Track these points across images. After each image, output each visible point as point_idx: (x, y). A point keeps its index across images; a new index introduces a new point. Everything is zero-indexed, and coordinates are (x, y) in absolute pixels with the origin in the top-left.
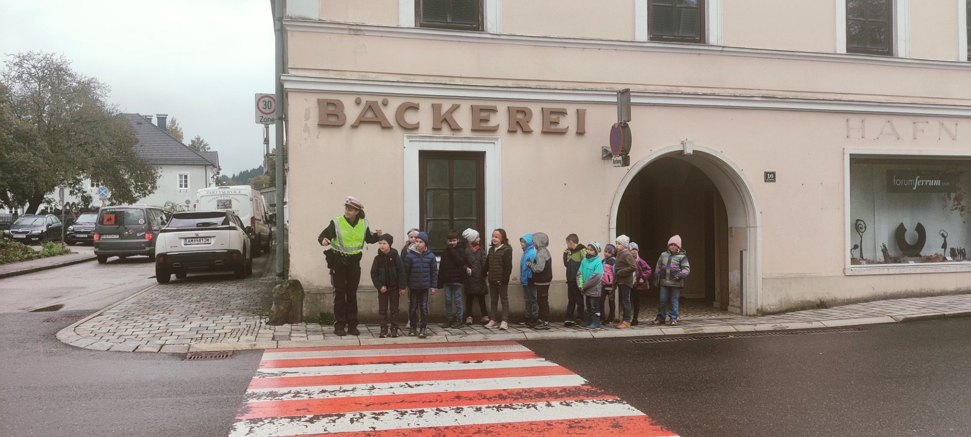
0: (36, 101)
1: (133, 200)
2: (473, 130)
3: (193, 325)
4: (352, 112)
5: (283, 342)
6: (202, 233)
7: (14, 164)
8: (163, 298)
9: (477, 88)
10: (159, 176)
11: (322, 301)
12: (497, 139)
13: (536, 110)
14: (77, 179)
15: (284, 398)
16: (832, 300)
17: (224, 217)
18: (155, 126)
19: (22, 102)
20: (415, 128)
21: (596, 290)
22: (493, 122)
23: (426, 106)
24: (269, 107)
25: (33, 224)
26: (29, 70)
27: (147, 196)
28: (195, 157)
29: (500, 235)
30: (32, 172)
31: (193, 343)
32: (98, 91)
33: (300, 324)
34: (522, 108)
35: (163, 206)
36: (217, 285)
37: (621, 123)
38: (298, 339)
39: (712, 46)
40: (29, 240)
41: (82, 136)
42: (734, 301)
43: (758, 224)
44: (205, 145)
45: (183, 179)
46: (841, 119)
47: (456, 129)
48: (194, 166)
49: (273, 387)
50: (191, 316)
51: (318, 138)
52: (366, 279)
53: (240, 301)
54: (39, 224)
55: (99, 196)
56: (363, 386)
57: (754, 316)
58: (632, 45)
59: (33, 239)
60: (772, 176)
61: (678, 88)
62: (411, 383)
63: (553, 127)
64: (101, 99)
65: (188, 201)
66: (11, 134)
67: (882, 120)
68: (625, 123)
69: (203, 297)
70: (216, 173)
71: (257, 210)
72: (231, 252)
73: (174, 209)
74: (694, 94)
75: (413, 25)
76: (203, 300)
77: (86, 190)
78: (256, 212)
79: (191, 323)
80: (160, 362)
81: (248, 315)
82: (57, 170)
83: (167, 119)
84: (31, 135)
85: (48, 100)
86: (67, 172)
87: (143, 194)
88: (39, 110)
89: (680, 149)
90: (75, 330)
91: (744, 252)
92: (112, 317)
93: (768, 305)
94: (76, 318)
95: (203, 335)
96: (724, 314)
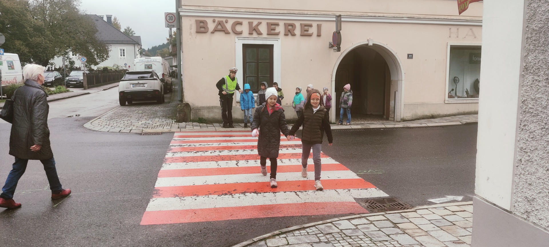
0: (42, 8)
1: (96, 64)
2: (268, 34)
3: (143, 122)
4: (211, 26)
5: (183, 129)
6: (141, 82)
7: (34, 44)
8: (125, 112)
9: (270, 14)
10: (110, 50)
11: (199, 113)
12: (279, 39)
13: (298, 25)
14: (66, 52)
15: (185, 146)
16: (438, 115)
17: (151, 74)
18: (105, 21)
19: (34, 9)
20: (241, 33)
22: (277, 31)
23: (245, 23)
24: (172, 19)
25: (48, 76)
27: (104, 61)
28: (129, 39)
30: (44, 48)
31: (144, 129)
32: (75, 3)
33: (189, 122)
34: (291, 23)
35: (112, 67)
36: (149, 106)
37: (337, 31)
38: (189, 128)
41: (68, 28)
42: (391, 115)
43: (403, 79)
44: (132, 32)
45: (122, 52)
46: (447, 28)
47: (260, 34)
48: (128, 45)
49: (180, 143)
50: (140, 119)
51: (196, 38)
53: (162, 113)
54: (51, 76)
55: (78, 61)
56: (216, 143)
57: (399, 122)
59: (48, 84)
60: (411, 55)
61: (367, 13)
62: (235, 143)
63: (306, 33)
64: (77, 7)
65: (126, 64)
66: (32, 27)
67: (467, 29)
68: (339, 31)
69: (144, 111)
70: (140, 48)
71: (165, 70)
72: (155, 91)
73: (118, 68)
74: (374, 17)
76: (144, 112)
77: (71, 58)
78: (164, 71)
79: (141, 121)
80: (131, 136)
81: (166, 119)
82: (56, 47)
83: (112, 18)
84: (42, 28)
85: (48, 8)
86: (61, 48)
87: (102, 60)
88: (44, 14)
89: (366, 43)
90: (91, 124)
91: (396, 92)
92: (105, 119)
93: (406, 117)
94: (90, 119)
95: (147, 126)
96: (386, 121)
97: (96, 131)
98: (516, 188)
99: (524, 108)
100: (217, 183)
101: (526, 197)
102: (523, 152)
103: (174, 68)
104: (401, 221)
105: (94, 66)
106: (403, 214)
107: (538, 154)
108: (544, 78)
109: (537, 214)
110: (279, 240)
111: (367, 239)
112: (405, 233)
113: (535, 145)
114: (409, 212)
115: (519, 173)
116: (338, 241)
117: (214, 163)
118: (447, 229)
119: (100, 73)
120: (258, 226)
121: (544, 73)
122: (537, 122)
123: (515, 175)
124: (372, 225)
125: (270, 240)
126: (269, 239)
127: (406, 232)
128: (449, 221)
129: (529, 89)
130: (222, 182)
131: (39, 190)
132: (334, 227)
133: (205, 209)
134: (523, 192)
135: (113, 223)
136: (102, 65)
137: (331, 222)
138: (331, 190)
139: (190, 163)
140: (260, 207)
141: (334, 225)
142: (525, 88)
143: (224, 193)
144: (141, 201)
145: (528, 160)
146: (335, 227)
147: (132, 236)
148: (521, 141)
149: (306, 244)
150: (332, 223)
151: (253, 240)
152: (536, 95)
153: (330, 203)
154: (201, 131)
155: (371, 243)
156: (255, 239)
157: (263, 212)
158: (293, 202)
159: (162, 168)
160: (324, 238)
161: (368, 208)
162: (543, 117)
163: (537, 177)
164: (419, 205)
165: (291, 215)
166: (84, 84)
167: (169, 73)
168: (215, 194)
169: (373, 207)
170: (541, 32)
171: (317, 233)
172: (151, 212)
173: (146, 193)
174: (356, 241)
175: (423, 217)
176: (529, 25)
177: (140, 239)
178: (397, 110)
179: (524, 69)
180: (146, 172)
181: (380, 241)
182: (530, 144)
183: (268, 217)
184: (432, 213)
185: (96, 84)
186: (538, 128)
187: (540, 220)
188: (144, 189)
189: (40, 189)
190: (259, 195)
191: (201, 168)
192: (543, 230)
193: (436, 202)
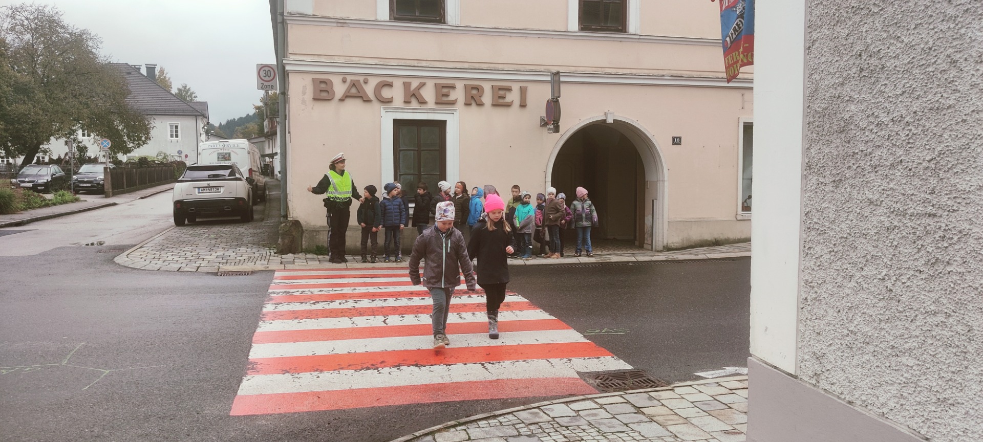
0: (30, 52)
1: (127, 151)
2: (437, 103)
3: (218, 254)
4: (339, 89)
5: (289, 265)
6: (213, 183)
7: (15, 115)
8: (186, 236)
9: (440, 69)
10: (152, 127)
11: (317, 237)
12: (455, 111)
13: (487, 87)
14: (72, 130)
15: (294, 294)
16: (726, 239)
17: (230, 170)
18: (144, 76)
19: (16, 52)
20: (390, 101)
21: (529, 228)
22: (452, 97)
23: (398, 84)
24: (269, 75)
25: (39, 173)
26: (21, 22)
27: (141, 146)
28: (184, 107)
29: (462, 186)
30: (32, 123)
31: (221, 265)
32: (90, 43)
33: (300, 254)
34: (476, 85)
35: (155, 156)
36: (228, 227)
37: (554, 98)
38: (300, 263)
39: (631, 34)
40: (35, 188)
41: (76, 87)
42: (648, 240)
43: (666, 179)
44: (191, 95)
45: (174, 130)
46: (737, 94)
47: (423, 102)
48: (184, 117)
49: (286, 289)
50: (214, 248)
51: (313, 109)
52: (353, 220)
53: (250, 238)
54: (45, 174)
55: (94, 146)
56: (349, 288)
57: (660, 251)
58: (565, 35)
59: (39, 188)
60: (678, 140)
61: (603, 69)
62: (381, 287)
63: (501, 101)
64: (94, 50)
65: (180, 151)
66: (11, 86)
68: (556, 99)
69: (219, 235)
70: (206, 123)
71: (254, 162)
72: (238, 200)
73: (166, 159)
74: (615, 74)
75: (388, 19)
76: (219, 237)
77: (81, 140)
78: (253, 164)
79: (216, 253)
80: (201, 278)
81: (259, 249)
82: (54, 121)
83: (156, 69)
84: (29, 87)
85: (41, 52)
86: (62, 123)
87: (137, 144)
88: (32, 62)
89: (603, 118)
90: (127, 257)
91: (655, 201)
92: (151, 249)
93: (672, 243)
94: (123, 249)
95: (227, 260)
96: (639, 250)
97: (138, 269)
98: (802, 340)
99: (807, 224)
100: (353, 351)
101: (814, 352)
102: (807, 286)
103: (267, 159)
104: (648, 403)
105: (122, 154)
106: (652, 394)
107: (827, 288)
108: (831, 180)
109: (828, 376)
110: (454, 435)
111: (592, 430)
112: (652, 421)
113: (823, 275)
114: (662, 390)
115: (805, 318)
116: (548, 433)
117: (346, 319)
118: (718, 415)
119: (134, 168)
120: (421, 415)
121: (831, 173)
122: (824, 242)
123: (799, 321)
124: (602, 410)
125: (441, 433)
126: (439, 433)
127: (654, 419)
128: (722, 403)
129: (813, 196)
130: (361, 350)
131: (53, 365)
132: (542, 414)
133: (335, 391)
134: (810, 345)
135: (185, 413)
136: (137, 153)
137: (538, 407)
138: (540, 361)
139: (305, 320)
140: (424, 387)
141: (542, 411)
142: (808, 194)
143: (365, 366)
144: (228, 380)
145: (815, 299)
146: (544, 414)
147: (218, 433)
148: (806, 271)
149: (497, 439)
150: (540, 409)
151: (413, 435)
152: (821, 204)
153: (538, 380)
154: (321, 267)
155: (598, 436)
156: (417, 434)
157: (429, 395)
158: (478, 379)
159: (258, 328)
160: (525, 429)
161: (598, 387)
162: (832, 235)
163: (826, 322)
164: (680, 381)
165: (475, 399)
166: (106, 187)
167: (261, 167)
168: (349, 369)
169: (607, 385)
170: (825, 115)
171: (515, 423)
172: (246, 396)
173: (235, 368)
174: (575, 433)
175: (683, 398)
176: (810, 104)
177: (231, 436)
178: (657, 232)
179: (807, 167)
180: (231, 336)
181: (612, 433)
182: (817, 275)
183: (437, 401)
184: (698, 391)
185: (127, 187)
186: (826, 251)
187: (832, 384)
188: (231, 361)
189: (55, 363)
190: (423, 368)
191: (325, 328)
192: (835, 398)
193: (707, 377)
